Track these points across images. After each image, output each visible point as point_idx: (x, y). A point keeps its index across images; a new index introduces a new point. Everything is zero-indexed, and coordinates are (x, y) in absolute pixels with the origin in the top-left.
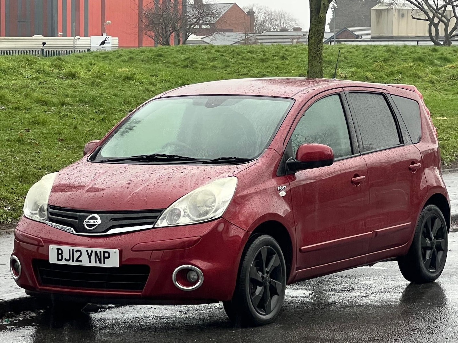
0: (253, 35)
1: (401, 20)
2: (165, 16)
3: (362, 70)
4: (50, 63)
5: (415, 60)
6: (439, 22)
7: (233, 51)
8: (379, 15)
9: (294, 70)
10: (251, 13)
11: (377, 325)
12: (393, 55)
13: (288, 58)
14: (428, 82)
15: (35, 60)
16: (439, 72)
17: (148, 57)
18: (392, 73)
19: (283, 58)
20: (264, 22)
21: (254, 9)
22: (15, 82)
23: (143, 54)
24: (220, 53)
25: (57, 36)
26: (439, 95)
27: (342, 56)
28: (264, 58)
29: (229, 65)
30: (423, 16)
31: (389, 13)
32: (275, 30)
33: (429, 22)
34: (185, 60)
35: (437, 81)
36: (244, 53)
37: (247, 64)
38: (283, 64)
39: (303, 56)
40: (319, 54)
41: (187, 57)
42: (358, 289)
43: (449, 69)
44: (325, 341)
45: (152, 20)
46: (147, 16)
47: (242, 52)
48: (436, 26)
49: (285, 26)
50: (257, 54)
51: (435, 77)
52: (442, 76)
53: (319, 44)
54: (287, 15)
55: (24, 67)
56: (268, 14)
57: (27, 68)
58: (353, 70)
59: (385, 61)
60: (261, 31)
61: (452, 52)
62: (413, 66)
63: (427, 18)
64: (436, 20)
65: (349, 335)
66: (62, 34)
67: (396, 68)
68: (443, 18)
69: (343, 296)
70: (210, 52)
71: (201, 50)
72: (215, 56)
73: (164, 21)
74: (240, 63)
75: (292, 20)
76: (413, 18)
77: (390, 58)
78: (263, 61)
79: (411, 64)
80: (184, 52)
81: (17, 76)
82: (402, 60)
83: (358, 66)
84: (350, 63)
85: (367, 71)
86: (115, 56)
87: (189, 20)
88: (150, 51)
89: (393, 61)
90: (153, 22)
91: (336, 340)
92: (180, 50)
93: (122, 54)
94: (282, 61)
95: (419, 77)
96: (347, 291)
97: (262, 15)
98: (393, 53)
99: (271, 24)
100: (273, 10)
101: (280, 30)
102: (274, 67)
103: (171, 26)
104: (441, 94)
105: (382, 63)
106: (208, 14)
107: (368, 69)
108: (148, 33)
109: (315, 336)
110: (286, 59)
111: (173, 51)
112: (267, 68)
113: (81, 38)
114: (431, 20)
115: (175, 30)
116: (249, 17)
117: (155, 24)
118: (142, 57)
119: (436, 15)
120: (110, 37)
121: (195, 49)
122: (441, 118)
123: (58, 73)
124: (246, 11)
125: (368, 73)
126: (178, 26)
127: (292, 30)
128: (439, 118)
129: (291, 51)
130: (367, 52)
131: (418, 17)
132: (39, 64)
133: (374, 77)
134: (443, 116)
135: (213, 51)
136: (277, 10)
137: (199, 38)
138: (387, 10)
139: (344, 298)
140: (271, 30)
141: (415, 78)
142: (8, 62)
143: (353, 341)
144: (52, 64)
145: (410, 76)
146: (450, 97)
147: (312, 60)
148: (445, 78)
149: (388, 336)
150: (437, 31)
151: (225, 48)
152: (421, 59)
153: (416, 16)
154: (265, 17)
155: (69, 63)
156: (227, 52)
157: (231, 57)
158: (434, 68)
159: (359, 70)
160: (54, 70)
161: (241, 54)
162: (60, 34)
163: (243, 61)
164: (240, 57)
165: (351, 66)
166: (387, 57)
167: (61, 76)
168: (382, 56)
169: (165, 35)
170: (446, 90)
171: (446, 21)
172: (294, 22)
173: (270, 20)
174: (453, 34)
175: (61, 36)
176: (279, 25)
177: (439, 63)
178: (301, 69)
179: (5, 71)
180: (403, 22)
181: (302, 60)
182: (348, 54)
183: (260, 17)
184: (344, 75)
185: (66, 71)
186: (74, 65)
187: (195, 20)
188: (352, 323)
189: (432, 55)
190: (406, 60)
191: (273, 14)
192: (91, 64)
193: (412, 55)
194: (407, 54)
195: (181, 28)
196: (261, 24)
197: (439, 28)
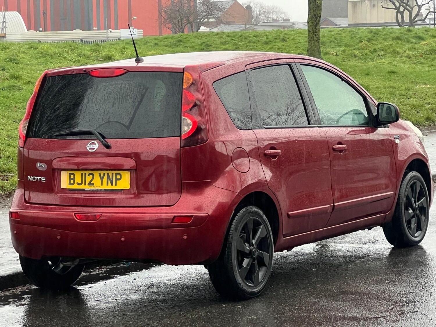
0: (251, 25)
1: (372, 9)
2: (180, 11)
3: (350, 49)
4: (90, 49)
5: (394, 39)
6: (404, 10)
7: (241, 36)
8: (355, 6)
9: (293, 50)
10: (249, 8)
11: (408, 277)
12: (376, 35)
13: (287, 40)
14: (406, 57)
15: (76, 46)
16: (415, 48)
17: (170, 43)
18: (375, 51)
19: (284, 40)
20: (260, 15)
21: (251, 5)
22: (60, 65)
23: (166, 40)
24: (230, 38)
25: (93, 30)
26: (416, 67)
27: (333, 37)
28: (267, 40)
29: (238, 47)
30: (391, 6)
31: (362, 4)
32: (269, 21)
33: (396, 11)
34: (202, 44)
35: (414, 56)
36: (250, 37)
37: (253, 46)
38: (284, 46)
39: (300, 38)
40: (317, 35)
41: (203, 42)
42: (382, 241)
43: (423, 46)
44: (363, 295)
45: (170, 15)
46: (165, 12)
47: (249, 36)
48: (402, 13)
49: (277, 18)
50: (261, 37)
51: (411, 53)
52: (417, 52)
53: (316, 26)
54: (278, 9)
55: (68, 52)
56: (262, 8)
57: (70, 52)
58: (342, 48)
59: (369, 40)
60: (257, 22)
61: (424, 32)
62: (393, 44)
63: (394, 7)
64: (402, 9)
65: (384, 289)
66: (97, 28)
67: (379, 46)
68: (407, 7)
69: (369, 248)
70: (222, 37)
71: (214, 36)
72: (226, 40)
73: (180, 15)
74: (247, 46)
75: (282, 13)
76: (383, 7)
77: (373, 38)
78: (266, 43)
79: (391, 43)
80: (200, 38)
81: (62, 60)
82: (383, 39)
83: (346, 45)
84: (340, 43)
85: (354, 49)
86: (143, 43)
87: (200, 14)
88: (172, 38)
89: (375, 40)
90: (170, 16)
91: (374, 293)
92: (197, 36)
93: (148, 40)
94: (283, 43)
95: (398, 53)
96: (372, 243)
97: (258, 10)
98: (375, 33)
99: (265, 17)
100: (266, 5)
101: (273, 21)
102: (276, 48)
103: (185, 19)
104: (418, 66)
105: (367, 42)
106: (216, 9)
107: (355, 48)
108: (167, 25)
109: (352, 290)
110: (286, 41)
111: (191, 37)
112: (271, 49)
113: (113, 31)
114: (397, 9)
115: (189, 22)
116: (248, 11)
117: (172, 18)
118: (166, 43)
119: (402, 4)
120: (136, 29)
121: (209, 35)
122: (425, 86)
123: (97, 56)
124: (245, 7)
125: (355, 51)
126: (191, 19)
127: (282, 21)
128: (423, 86)
129: (289, 35)
130: (353, 34)
131: (387, 7)
132: (80, 49)
133: (361, 55)
134: (426, 84)
135: (224, 36)
136: (270, 5)
137: (208, 29)
138: (360, 2)
139: (371, 250)
140: (265, 22)
141: (395, 55)
142: (54, 48)
143: (390, 294)
144: (91, 49)
145: (390, 53)
146: (427, 69)
147: (311, 40)
148: (420, 53)
149: (423, 289)
150: (403, 17)
151: (235, 33)
152: (398, 38)
153: (385, 5)
154: (260, 11)
155: (106, 48)
156: (237, 37)
157: (240, 40)
158: (410, 46)
159: (347, 49)
160: (93, 54)
161: (248, 38)
162: (95, 28)
163: (250, 44)
164: (247, 41)
165: (341, 46)
166: (370, 37)
167: (99, 59)
168: (366, 37)
169: (181, 27)
170: (422, 63)
171: (410, 9)
172: (283, 15)
173: (264, 13)
174: (416, 20)
175: (96, 30)
176: (272, 17)
177: (415, 41)
178: (299, 50)
179: (52, 56)
180: (375, 11)
181: (299, 41)
182: (337, 35)
183: (256, 12)
184: (335, 54)
185: (104, 54)
186: (110, 50)
187: (205, 14)
188: (385, 276)
189: (408, 34)
190: (386, 39)
191: (267, 8)
192: (124, 49)
193: (392, 35)
194: (387, 35)
195: (194, 20)
196: (257, 17)
197: (404, 15)
